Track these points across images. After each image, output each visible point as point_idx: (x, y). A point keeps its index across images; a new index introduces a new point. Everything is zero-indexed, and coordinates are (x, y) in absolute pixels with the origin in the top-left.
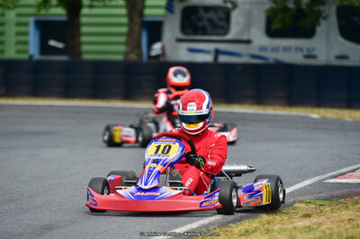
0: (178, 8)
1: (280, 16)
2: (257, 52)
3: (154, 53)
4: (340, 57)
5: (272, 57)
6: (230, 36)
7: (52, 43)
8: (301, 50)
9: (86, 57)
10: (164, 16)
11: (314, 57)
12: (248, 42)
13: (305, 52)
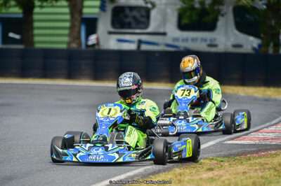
0: (110, 7)
1: (188, 13)
2: (170, 42)
3: (90, 43)
4: (235, 46)
5: (182, 45)
6: (150, 30)
7: (11, 35)
8: (205, 40)
9: (38, 46)
10: (99, 14)
11: (215, 46)
12: (164, 34)
13: (208, 42)
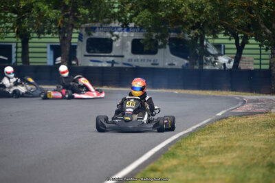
0: (86, 38)
1: (149, 44)
2: (127, 62)
4: (169, 65)
5: (135, 64)
8: (150, 61)
9: (31, 64)
10: (78, 43)
11: (157, 64)
12: (122, 56)
13: (152, 62)
